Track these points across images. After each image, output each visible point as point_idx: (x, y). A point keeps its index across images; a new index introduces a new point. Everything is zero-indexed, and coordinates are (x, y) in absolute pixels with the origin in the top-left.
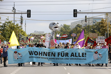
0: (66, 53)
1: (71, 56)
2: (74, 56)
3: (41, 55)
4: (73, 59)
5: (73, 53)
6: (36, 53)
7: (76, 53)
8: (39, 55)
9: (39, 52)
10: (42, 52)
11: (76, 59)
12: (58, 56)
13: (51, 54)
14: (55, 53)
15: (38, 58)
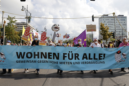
0: (75, 54)
1: (83, 59)
2: (87, 59)
3: (36, 57)
4: (86, 62)
5: (85, 54)
6: (29, 55)
7: (90, 54)
8: (35, 58)
9: (35, 53)
10: (38, 53)
11: (90, 62)
12: (64, 59)
13: (52, 55)
14: (58, 54)
15: (32, 61)
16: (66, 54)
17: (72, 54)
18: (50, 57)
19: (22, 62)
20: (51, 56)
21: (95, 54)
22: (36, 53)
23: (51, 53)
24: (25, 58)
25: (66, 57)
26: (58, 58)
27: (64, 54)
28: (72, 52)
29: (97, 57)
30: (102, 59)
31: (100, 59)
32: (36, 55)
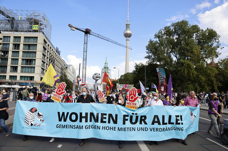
0: (142, 117)
1: (153, 123)
2: (159, 124)
3: (84, 120)
4: (157, 129)
5: (156, 117)
6: (74, 117)
7: (163, 117)
9: (81, 114)
10: (87, 114)
11: (163, 130)
12: (124, 123)
13: (107, 117)
14: (116, 115)
15: (77, 127)
16: (127, 116)
17: (137, 117)
18: (104, 120)
19: (64, 127)
20: (105, 118)
21: (170, 117)
22: (84, 115)
23: (106, 114)
24: (68, 122)
25: (127, 120)
26: (115, 122)
27: (125, 116)
28: (136, 114)
29: (173, 120)
30: (179, 124)
31: (177, 123)
32: (84, 117)
